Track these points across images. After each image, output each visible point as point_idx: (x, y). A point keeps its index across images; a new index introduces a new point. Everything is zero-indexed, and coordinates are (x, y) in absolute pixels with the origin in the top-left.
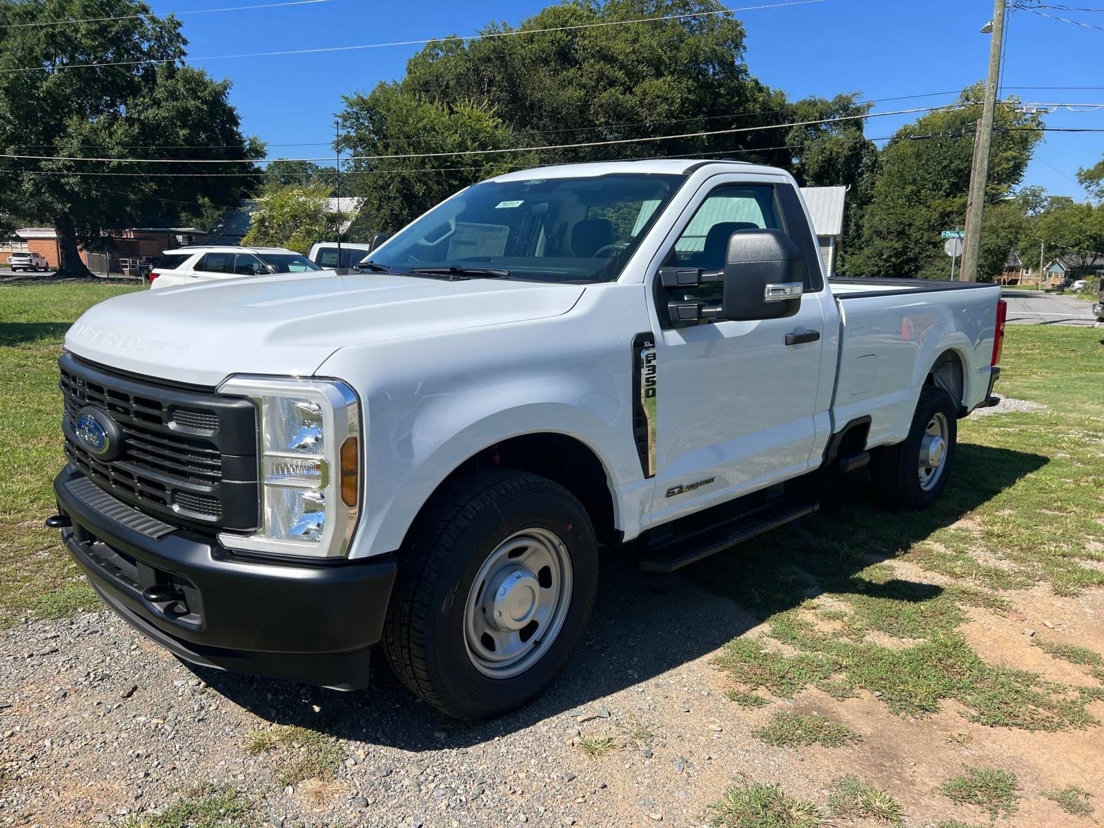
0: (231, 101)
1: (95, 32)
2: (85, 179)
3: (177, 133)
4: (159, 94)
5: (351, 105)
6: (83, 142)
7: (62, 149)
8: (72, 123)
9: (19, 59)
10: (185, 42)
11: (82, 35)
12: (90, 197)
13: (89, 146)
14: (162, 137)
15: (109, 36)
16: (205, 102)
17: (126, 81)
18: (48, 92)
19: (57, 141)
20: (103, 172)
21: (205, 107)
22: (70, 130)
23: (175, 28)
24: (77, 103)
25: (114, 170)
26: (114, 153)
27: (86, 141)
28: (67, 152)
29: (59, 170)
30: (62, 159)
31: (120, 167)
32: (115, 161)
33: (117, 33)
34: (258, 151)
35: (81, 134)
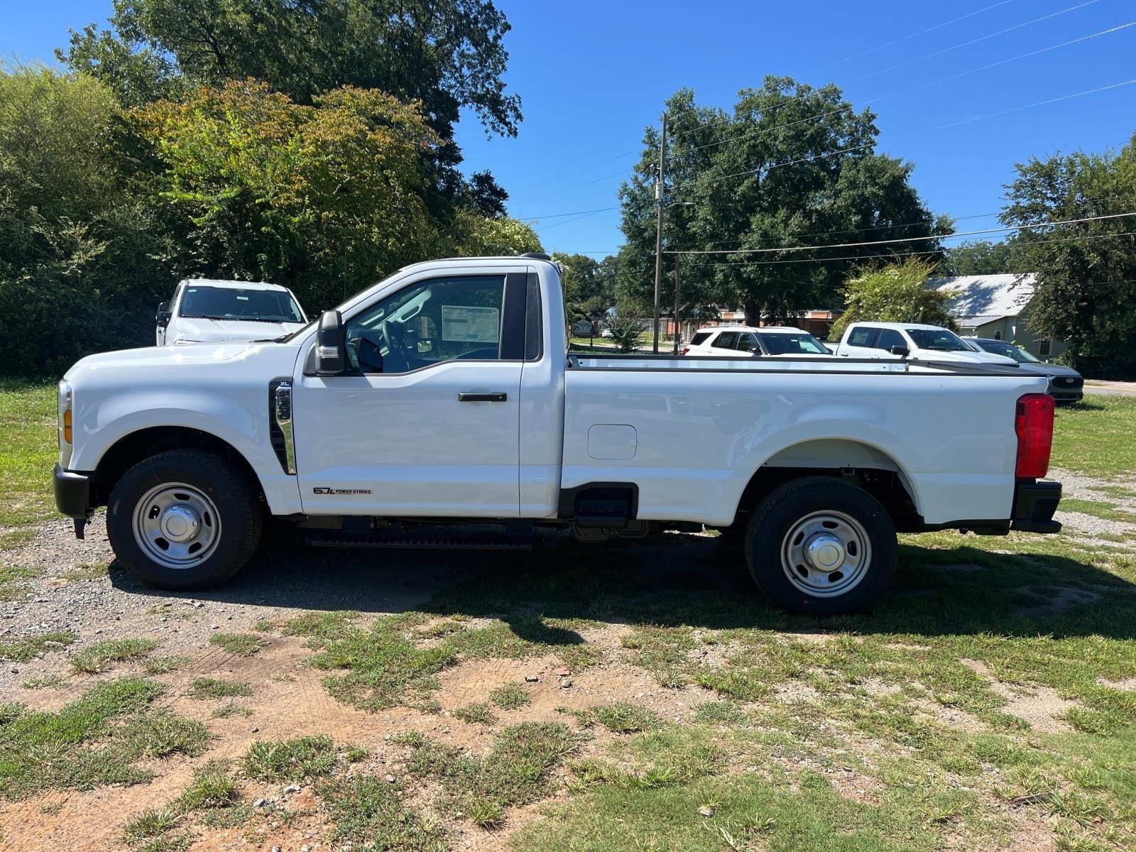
0: (911, 183)
1: (793, 137)
2: (761, 267)
3: (850, 220)
4: (842, 184)
5: (1025, 174)
6: (762, 235)
7: (745, 243)
8: (755, 220)
9: (724, 170)
10: (877, 133)
11: (780, 142)
12: (762, 283)
13: (768, 240)
14: (836, 224)
15: (805, 138)
16: (882, 187)
17: (812, 177)
18: (743, 195)
19: (742, 237)
20: (776, 260)
21: (881, 193)
22: (753, 227)
23: (870, 121)
24: (768, 202)
25: (783, 258)
26: (784, 243)
27: (765, 235)
28: (749, 244)
29: (742, 261)
30: (744, 251)
31: (789, 255)
32: (784, 250)
33: (812, 135)
34: (944, 229)
35: (761, 229)
